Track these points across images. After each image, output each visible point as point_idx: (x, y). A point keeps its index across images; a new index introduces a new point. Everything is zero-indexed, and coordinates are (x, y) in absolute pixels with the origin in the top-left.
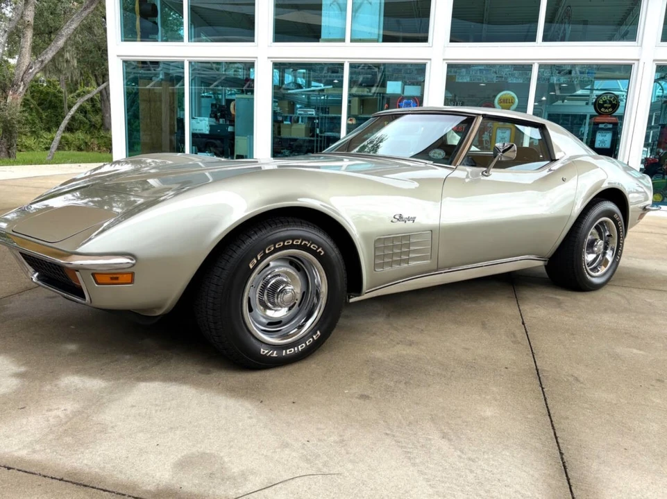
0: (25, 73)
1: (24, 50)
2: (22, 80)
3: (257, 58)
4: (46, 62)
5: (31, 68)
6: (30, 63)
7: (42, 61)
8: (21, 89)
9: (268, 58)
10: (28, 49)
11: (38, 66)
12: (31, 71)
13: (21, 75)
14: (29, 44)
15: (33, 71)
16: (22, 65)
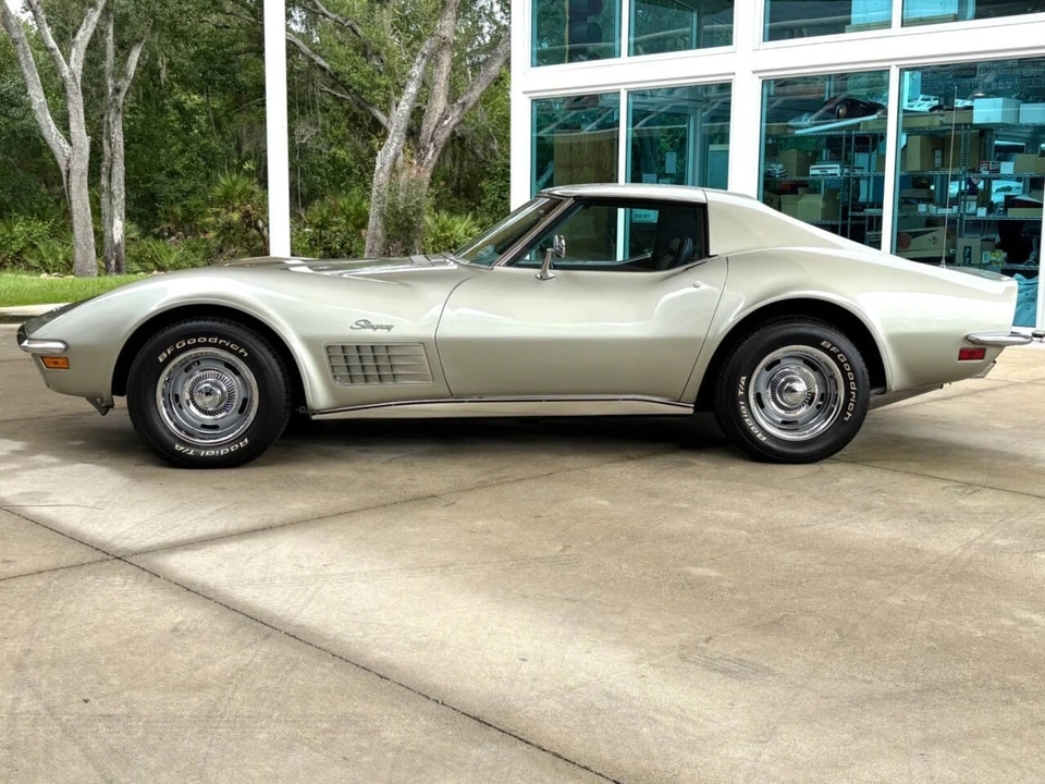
0: (436, 127)
1: (437, 87)
2: (432, 140)
3: (734, 74)
4: (470, 105)
5: (446, 118)
6: (445, 109)
7: (464, 104)
8: (430, 156)
9: (754, 72)
10: (442, 85)
11: (457, 113)
12: (446, 122)
13: (431, 130)
14: (444, 76)
15: (449, 123)
16: (433, 113)
